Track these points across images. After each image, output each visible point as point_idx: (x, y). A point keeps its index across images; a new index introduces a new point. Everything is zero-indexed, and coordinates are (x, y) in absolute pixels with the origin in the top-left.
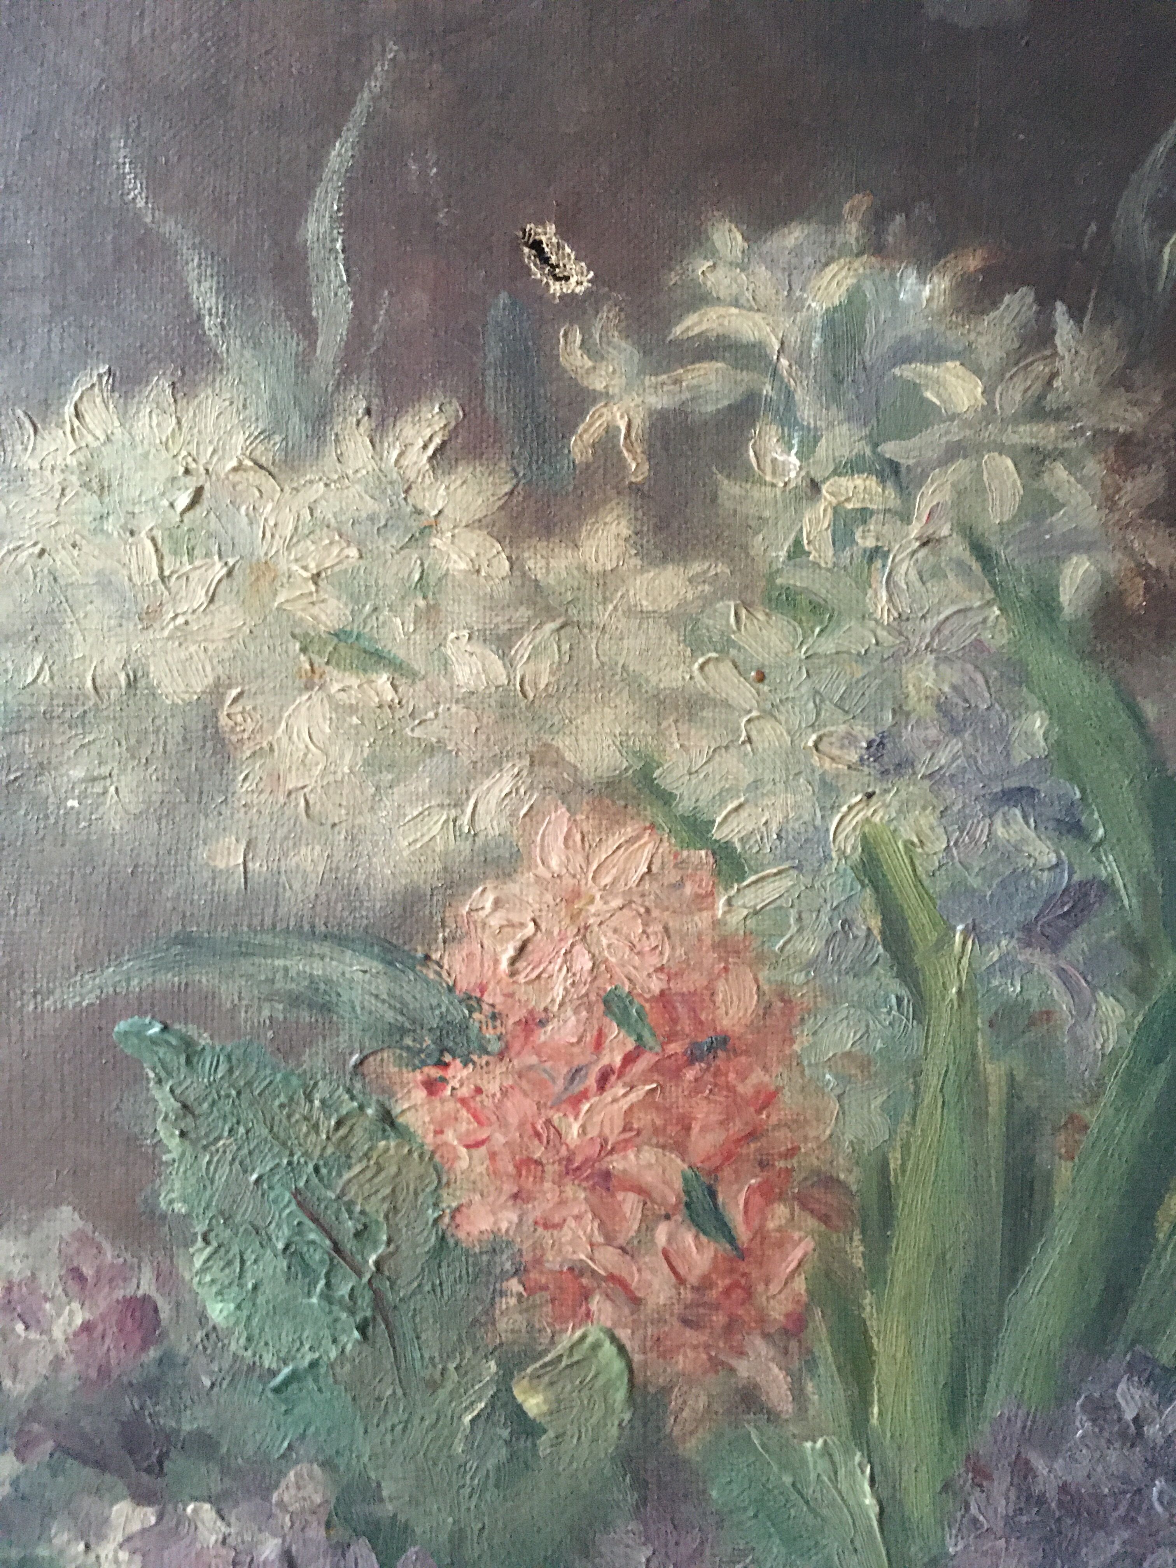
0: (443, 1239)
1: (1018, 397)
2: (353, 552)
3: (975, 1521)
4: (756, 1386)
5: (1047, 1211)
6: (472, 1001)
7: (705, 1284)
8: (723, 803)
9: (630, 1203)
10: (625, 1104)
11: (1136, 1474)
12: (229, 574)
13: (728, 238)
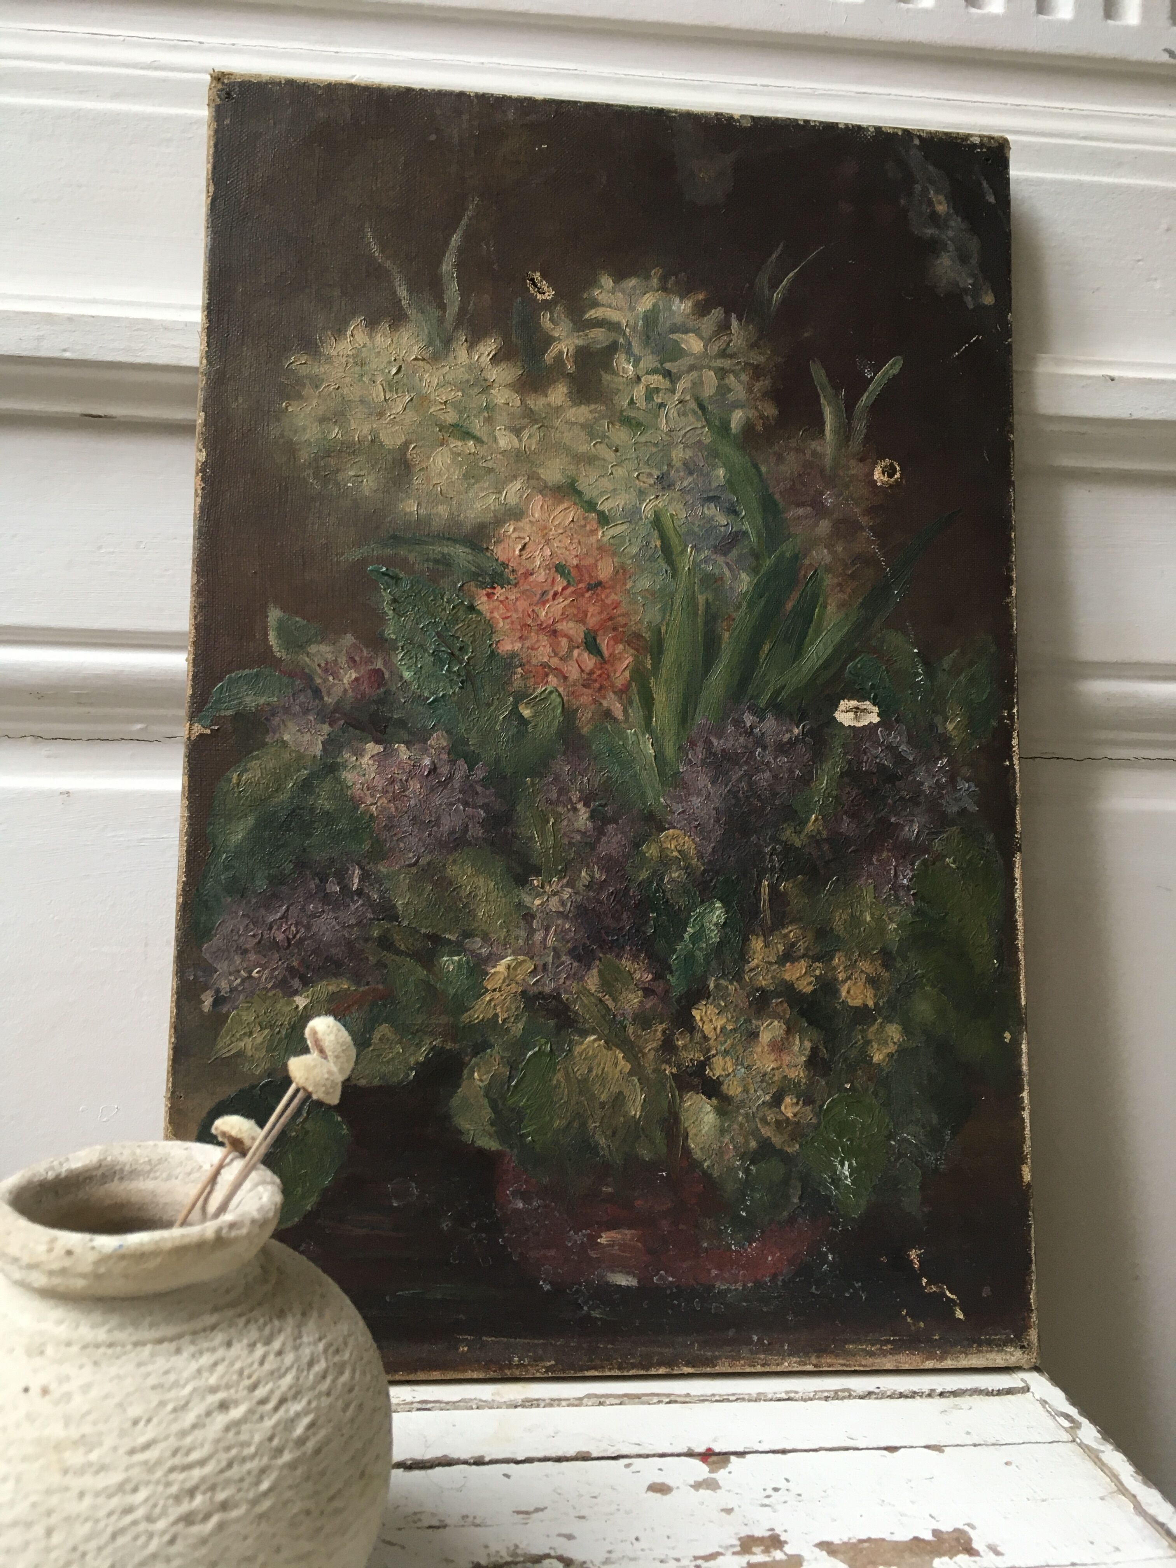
0: (492, 652)
1: (717, 348)
2: (460, 394)
3: (690, 760)
4: (610, 710)
5: (720, 648)
6: (505, 565)
7: (591, 673)
8: (602, 496)
9: (564, 642)
10: (563, 605)
11: (750, 746)
12: (412, 400)
13: (607, 282)
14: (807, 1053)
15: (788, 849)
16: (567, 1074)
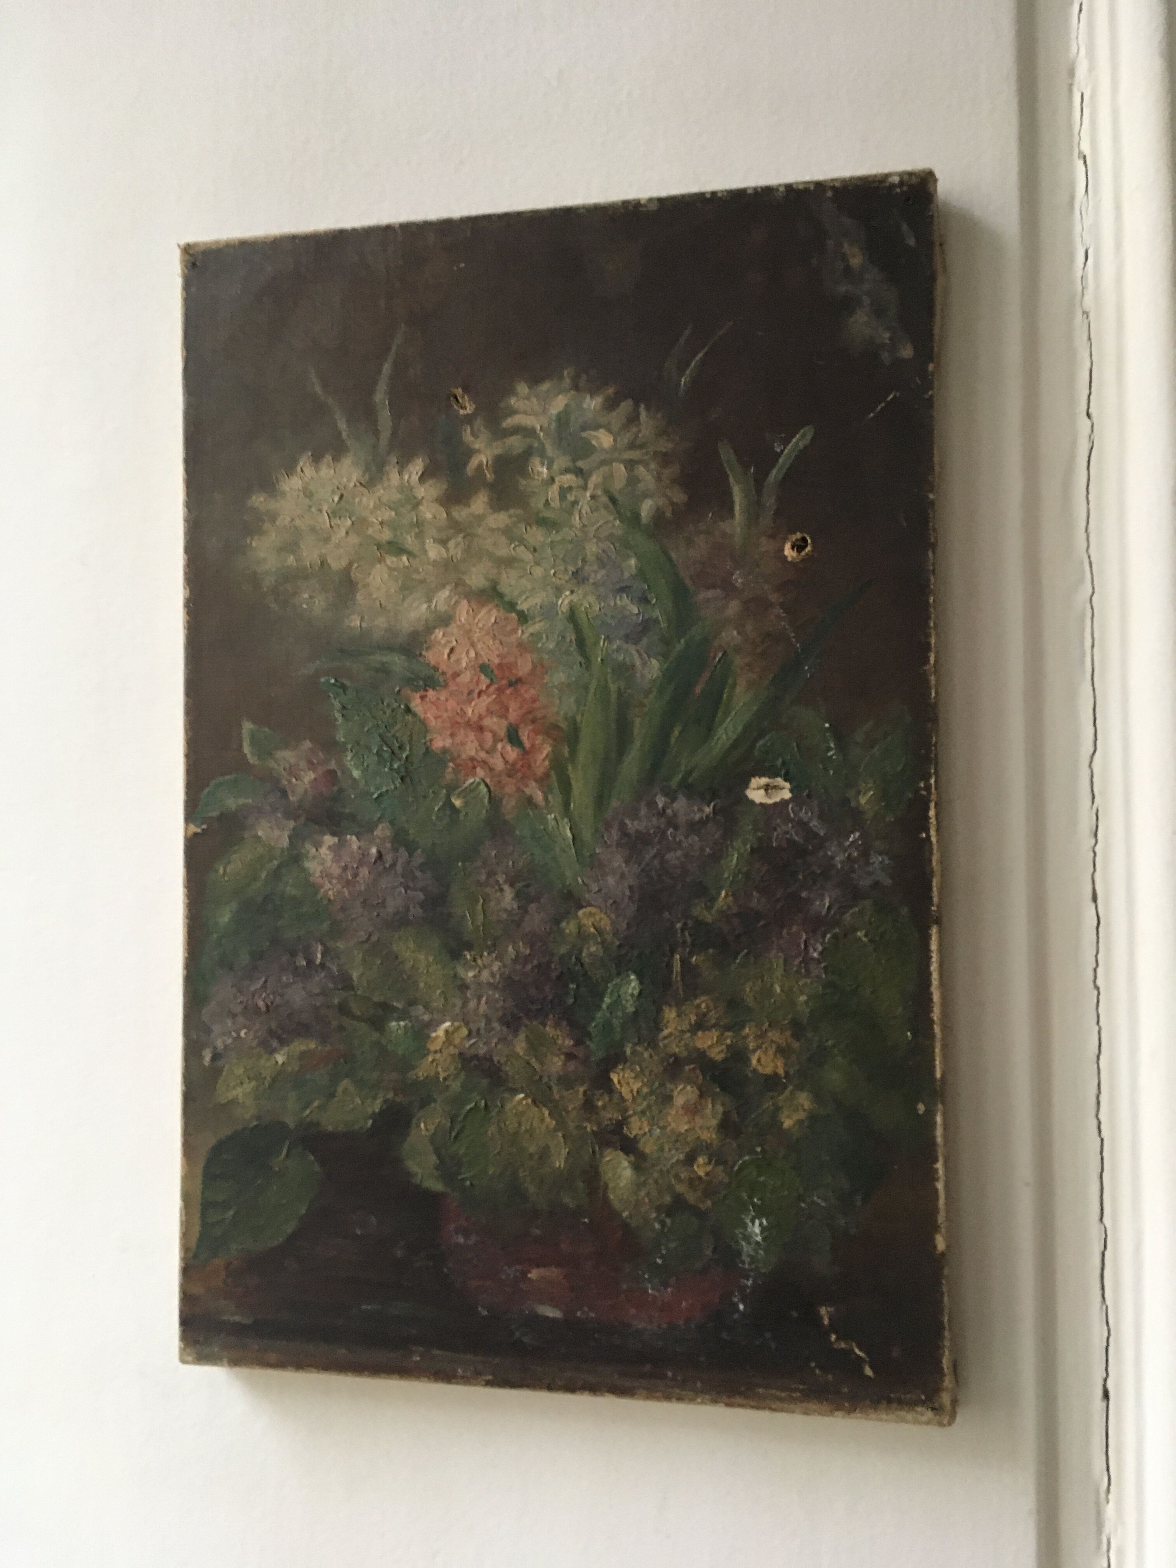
0: (427, 749)
1: (626, 441)
2: (393, 513)
3: (605, 842)
4: (532, 797)
5: (631, 735)
6: (435, 669)
7: (514, 764)
8: (521, 596)
9: (488, 736)
10: (487, 702)
11: (663, 826)
12: (353, 524)
13: (522, 388)
14: (720, 1116)
15: (699, 923)
16: (500, 1128)
